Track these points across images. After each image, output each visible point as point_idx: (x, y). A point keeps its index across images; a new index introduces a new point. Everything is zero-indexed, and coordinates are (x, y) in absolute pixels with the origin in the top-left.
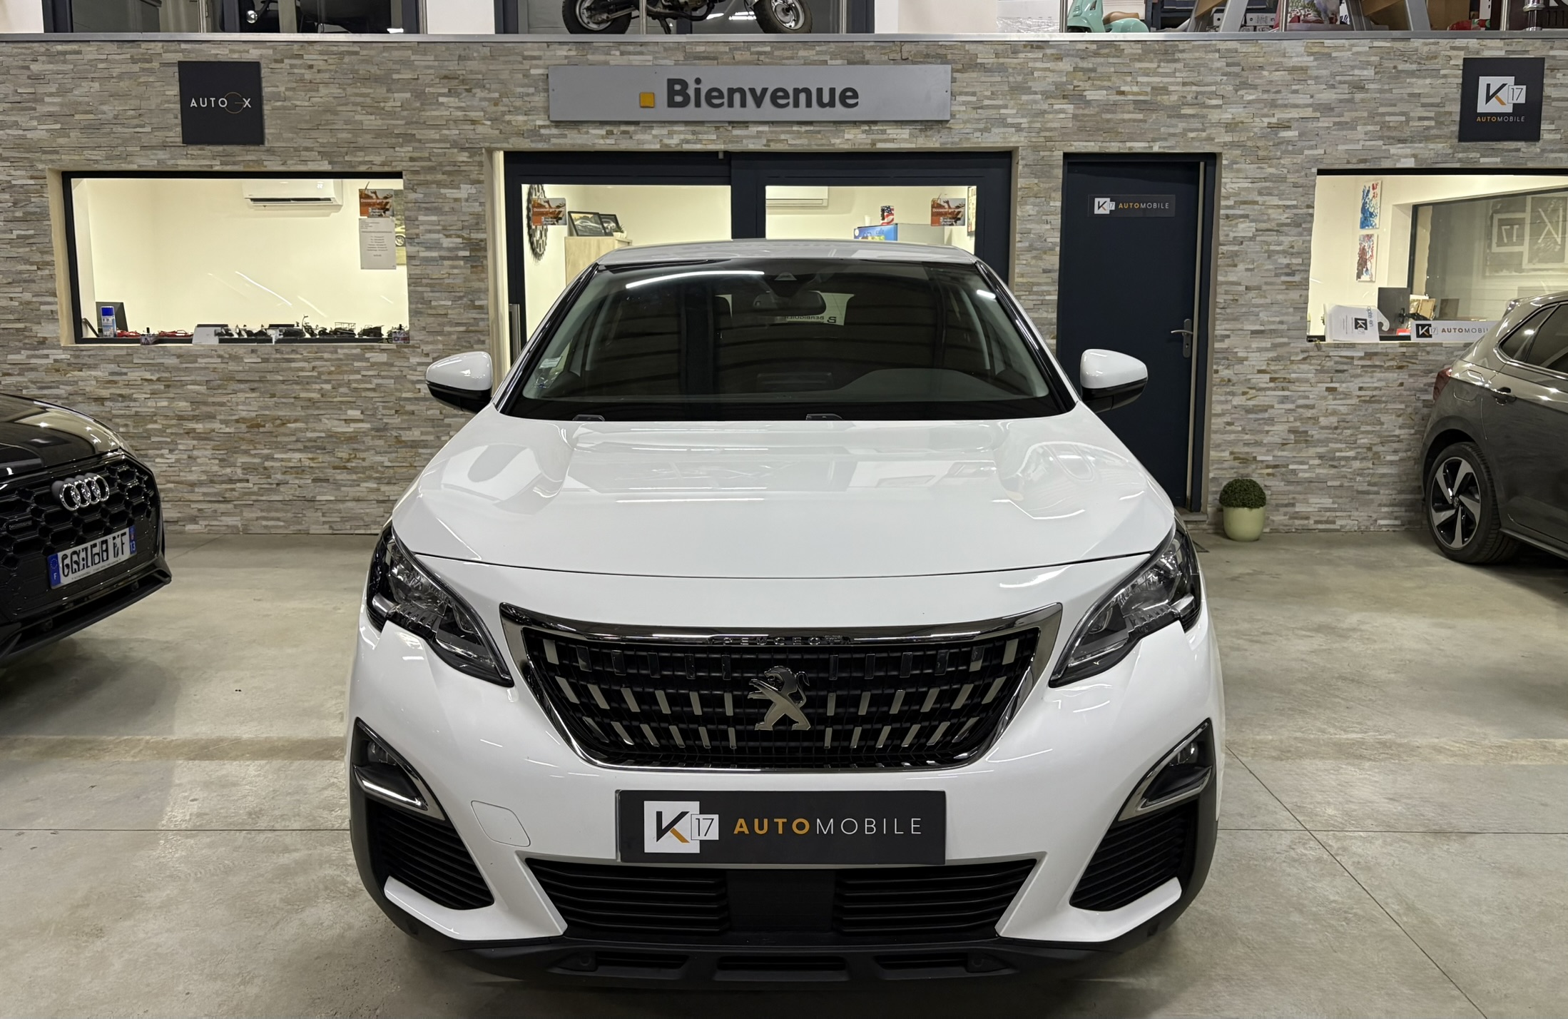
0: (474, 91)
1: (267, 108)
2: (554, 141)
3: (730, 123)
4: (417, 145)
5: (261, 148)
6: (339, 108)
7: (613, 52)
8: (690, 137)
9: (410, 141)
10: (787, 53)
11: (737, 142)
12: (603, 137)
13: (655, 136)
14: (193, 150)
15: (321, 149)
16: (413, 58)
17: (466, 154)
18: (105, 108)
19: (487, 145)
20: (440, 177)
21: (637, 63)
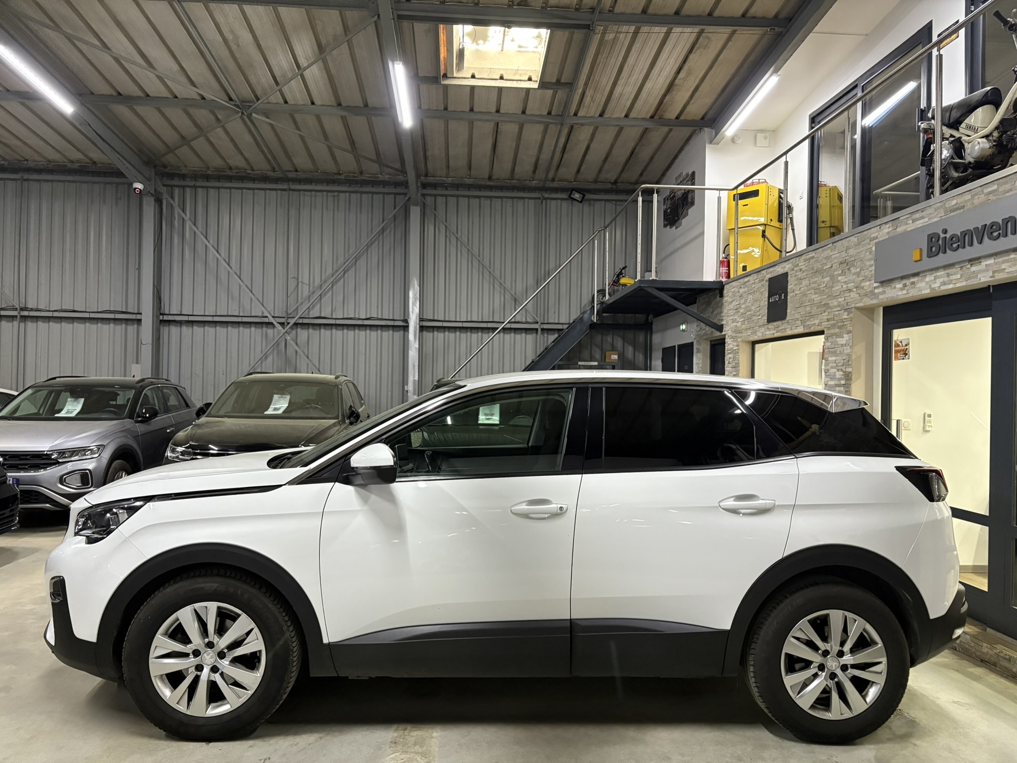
0: (851, 269)
1: (789, 297)
2: (881, 297)
3: (970, 261)
4: (829, 310)
5: (786, 321)
6: (808, 292)
7: (908, 222)
8: (946, 279)
9: (827, 309)
10: (1008, 187)
11: (974, 278)
12: (902, 289)
13: (927, 283)
14: (771, 326)
15: (801, 319)
16: (831, 254)
17: (846, 313)
18: (753, 308)
19: (853, 305)
20: (837, 330)
21: (921, 225)
